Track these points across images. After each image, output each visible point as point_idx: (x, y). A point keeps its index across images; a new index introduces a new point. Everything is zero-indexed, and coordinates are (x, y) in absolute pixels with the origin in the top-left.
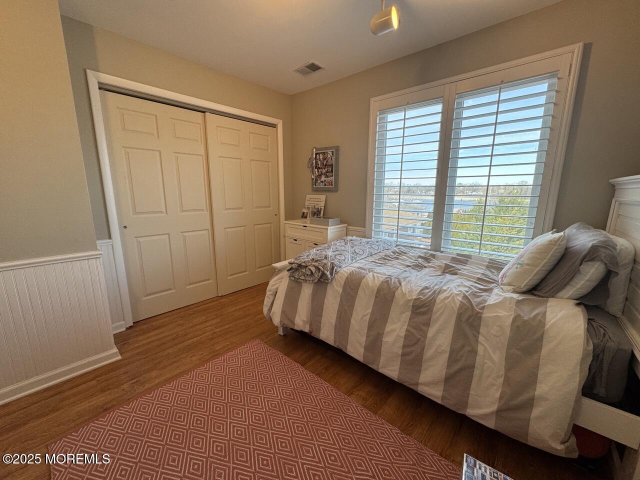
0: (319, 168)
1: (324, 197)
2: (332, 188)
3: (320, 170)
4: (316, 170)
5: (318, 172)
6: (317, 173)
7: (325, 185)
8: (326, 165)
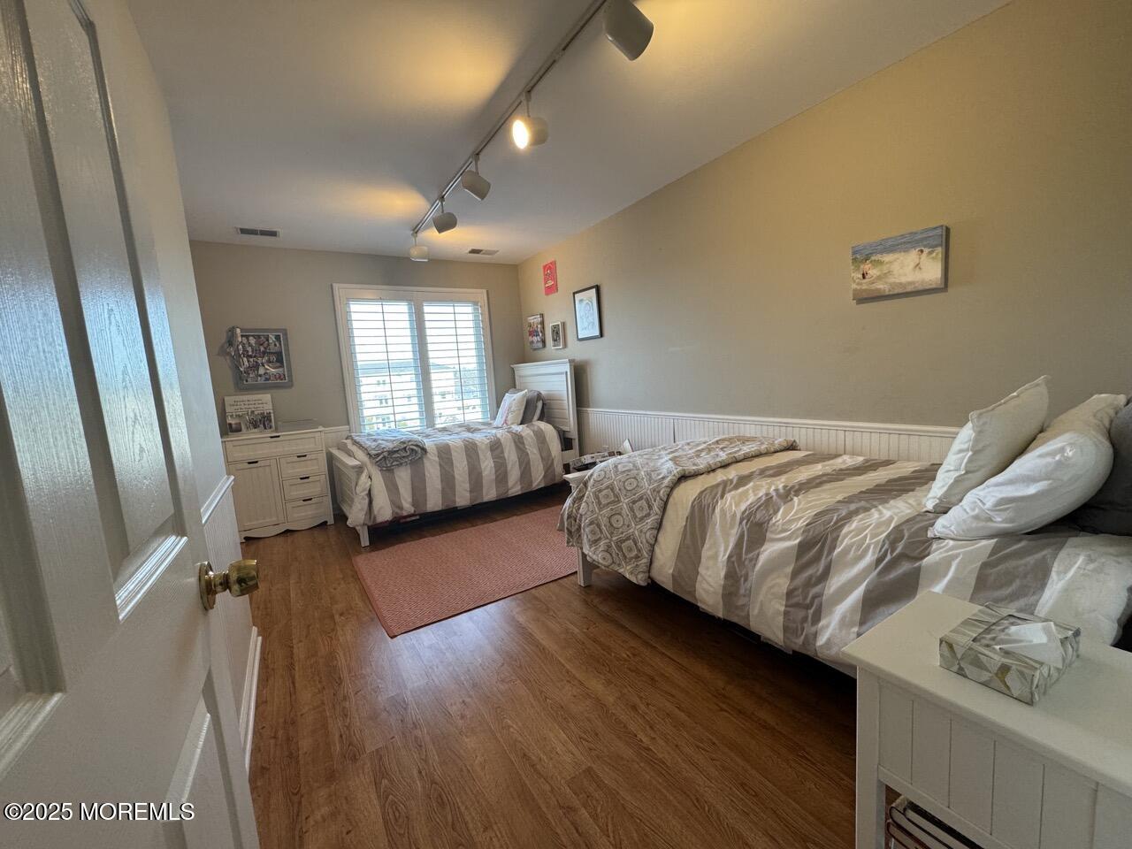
0: (251, 357)
1: (269, 396)
2: (282, 383)
3: (251, 360)
4: (245, 359)
5: (248, 361)
6: (246, 363)
7: (267, 379)
8: (264, 353)
